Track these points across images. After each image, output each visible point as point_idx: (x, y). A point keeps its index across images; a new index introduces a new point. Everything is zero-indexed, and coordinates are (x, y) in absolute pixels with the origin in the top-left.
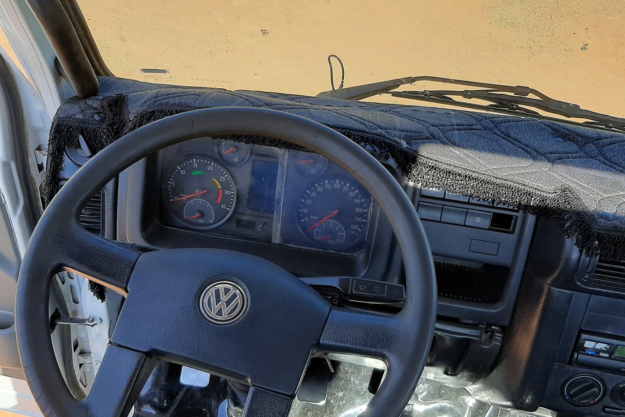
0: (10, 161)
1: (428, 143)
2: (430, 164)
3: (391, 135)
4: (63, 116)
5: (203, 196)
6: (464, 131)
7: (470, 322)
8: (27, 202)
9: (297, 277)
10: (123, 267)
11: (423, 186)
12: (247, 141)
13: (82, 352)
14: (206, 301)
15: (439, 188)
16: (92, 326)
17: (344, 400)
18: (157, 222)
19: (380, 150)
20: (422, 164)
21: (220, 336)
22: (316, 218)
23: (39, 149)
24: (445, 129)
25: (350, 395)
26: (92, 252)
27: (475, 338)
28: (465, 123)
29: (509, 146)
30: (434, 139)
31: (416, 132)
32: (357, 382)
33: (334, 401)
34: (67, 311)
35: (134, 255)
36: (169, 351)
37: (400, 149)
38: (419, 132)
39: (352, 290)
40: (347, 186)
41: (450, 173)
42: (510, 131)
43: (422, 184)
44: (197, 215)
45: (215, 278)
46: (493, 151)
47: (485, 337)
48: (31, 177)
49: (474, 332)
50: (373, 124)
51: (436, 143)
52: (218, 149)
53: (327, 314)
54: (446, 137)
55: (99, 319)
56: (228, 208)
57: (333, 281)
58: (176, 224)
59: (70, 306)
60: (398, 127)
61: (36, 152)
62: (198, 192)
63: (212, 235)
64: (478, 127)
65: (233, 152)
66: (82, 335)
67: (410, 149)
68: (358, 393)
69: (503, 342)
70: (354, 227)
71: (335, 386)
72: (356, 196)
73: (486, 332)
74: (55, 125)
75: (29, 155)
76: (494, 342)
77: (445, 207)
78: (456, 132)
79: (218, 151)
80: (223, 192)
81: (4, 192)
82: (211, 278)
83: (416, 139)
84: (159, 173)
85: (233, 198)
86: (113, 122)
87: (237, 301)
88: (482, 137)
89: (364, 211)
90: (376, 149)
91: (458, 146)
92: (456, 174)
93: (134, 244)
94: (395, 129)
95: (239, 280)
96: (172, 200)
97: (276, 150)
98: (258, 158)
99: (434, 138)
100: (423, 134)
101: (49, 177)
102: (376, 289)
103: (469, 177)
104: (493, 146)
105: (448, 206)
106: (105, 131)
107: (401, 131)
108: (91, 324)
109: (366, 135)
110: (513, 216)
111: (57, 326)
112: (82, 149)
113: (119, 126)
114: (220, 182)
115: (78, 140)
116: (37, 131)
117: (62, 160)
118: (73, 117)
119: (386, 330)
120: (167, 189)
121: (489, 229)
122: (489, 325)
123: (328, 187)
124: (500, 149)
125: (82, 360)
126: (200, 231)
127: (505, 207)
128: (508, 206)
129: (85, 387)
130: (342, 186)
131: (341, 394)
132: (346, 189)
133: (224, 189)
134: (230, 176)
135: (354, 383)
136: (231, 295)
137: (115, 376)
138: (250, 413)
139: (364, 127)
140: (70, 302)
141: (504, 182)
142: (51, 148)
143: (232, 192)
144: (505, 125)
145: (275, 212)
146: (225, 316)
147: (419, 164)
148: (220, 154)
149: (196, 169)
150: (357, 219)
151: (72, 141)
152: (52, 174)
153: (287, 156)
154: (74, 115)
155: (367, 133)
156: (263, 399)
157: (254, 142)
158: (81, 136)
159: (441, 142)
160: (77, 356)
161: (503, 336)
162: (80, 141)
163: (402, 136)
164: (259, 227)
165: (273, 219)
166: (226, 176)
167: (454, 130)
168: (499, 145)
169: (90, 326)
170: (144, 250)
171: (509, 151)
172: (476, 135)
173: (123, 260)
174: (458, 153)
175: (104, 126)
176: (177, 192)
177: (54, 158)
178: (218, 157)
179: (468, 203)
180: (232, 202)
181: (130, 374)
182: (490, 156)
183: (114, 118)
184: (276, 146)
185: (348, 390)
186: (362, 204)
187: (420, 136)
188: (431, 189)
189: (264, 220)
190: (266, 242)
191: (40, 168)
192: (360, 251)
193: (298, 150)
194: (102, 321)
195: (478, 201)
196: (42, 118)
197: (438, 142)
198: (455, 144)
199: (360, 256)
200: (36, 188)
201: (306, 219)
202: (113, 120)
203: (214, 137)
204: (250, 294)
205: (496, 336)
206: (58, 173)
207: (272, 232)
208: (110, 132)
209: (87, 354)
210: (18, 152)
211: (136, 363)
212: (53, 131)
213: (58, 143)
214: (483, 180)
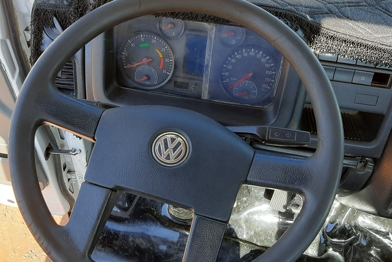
0: (5, 39)
1: (327, 17)
2: (330, 34)
3: (299, 10)
4: (40, 2)
5: (149, 63)
6: (354, 7)
7: (349, 155)
8: (22, 69)
9: (224, 126)
10: (91, 121)
11: (320, 52)
12: (184, 18)
13: (70, 171)
14: (157, 148)
15: (333, 53)
16: (75, 155)
17: (247, 203)
18: (115, 83)
19: (291, 23)
20: (324, 34)
21: (169, 176)
22: (235, 79)
23: (27, 29)
24: (339, 5)
25: (252, 200)
26: (66, 110)
27: (353, 167)
28: (354, 1)
29: (390, 19)
30: (332, 14)
31: (317, 9)
32: (256, 191)
33: (241, 204)
34: (57, 144)
35: (98, 111)
36: (129, 187)
37: (307, 22)
38: (320, 8)
39: (268, 137)
40: (260, 53)
41: (345, 41)
42: (389, 7)
43: (320, 51)
44: (145, 78)
45: (163, 130)
46: (378, 23)
47: (360, 165)
48: (23, 51)
49: (352, 163)
50: (284, 2)
51: (334, 17)
52: (159, 25)
53: (252, 157)
54: (340, 12)
55: (79, 150)
56: (167, 73)
57: (253, 129)
58: (130, 86)
59: (58, 141)
60: (304, 4)
61: (24, 32)
62: (145, 60)
63: (157, 94)
64: (364, 4)
65: (171, 28)
66: (68, 160)
67: (314, 22)
68: (257, 198)
69: (374, 169)
70: (264, 86)
71: (241, 194)
72: (267, 62)
73: (361, 162)
74: (34, 10)
75: (20, 35)
76: (367, 170)
77: (337, 68)
78: (348, 8)
79: (159, 27)
80: (164, 60)
81: (4, 62)
82: (160, 130)
83: (317, 14)
84: (115, 46)
85: (171, 65)
86: (78, 6)
87: (181, 148)
88: (368, 12)
89: (273, 73)
90: (288, 22)
91: (351, 20)
92: (350, 42)
93: (98, 102)
94: (301, 6)
95: (182, 132)
96: (126, 67)
97: (206, 25)
98: (191, 33)
99: (331, 12)
100: (323, 10)
101: (33, 50)
102: (287, 135)
103: (361, 44)
104: (378, 19)
105: (340, 68)
106: (72, 14)
107: (306, 8)
108: (74, 154)
109: (280, 11)
110: (390, 75)
111: (50, 155)
112: (56, 29)
113: (83, 9)
114: (162, 53)
115: (53, 21)
116: (24, 16)
117: (41, 38)
118: (47, 3)
119: (302, 170)
120: (122, 58)
121: (372, 86)
122: (363, 157)
123: (245, 55)
124: (384, 21)
125: (69, 176)
126: (147, 90)
127: (387, 68)
128: (389, 68)
129: (73, 193)
130: (256, 54)
131: (245, 199)
132: (259, 56)
133: (164, 58)
134: (169, 47)
135: (254, 192)
136: (176, 144)
137: (88, 208)
138: (194, 236)
139: (277, 4)
140: (58, 138)
141: (388, 48)
142: (33, 28)
143: (170, 60)
144: (385, 3)
145: (204, 75)
146: (172, 160)
147: (321, 34)
148: (161, 30)
149: (143, 43)
150: (267, 79)
151: (48, 21)
152: (35, 48)
153: (214, 30)
154: (48, 1)
155: (280, 9)
156: (204, 225)
157: (189, 19)
158: (54, 18)
159: (337, 16)
160: (66, 174)
161: (374, 165)
162: (54, 22)
163: (307, 12)
164: (192, 87)
165: (202, 81)
166: (166, 47)
167: (346, 6)
168: (382, 18)
169: (73, 155)
170: (107, 107)
171: (390, 23)
172: (364, 10)
173: (90, 116)
174: (352, 25)
175: (71, 9)
176: (129, 60)
177: (35, 35)
178: (159, 32)
179: (356, 65)
180: (171, 67)
181: (100, 206)
182: (376, 27)
183: (78, 2)
184: (207, 21)
185: (250, 197)
186: (271, 67)
187: (321, 11)
188: (327, 54)
189: (196, 82)
190: (198, 98)
191: (29, 44)
192: (270, 105)
193: (224, 24)
194: (81, 151)
195: (366, 63)
196: (27, 6)
197: (335, 16)
198: (348, 18)
199: (270, 108)
200: (27, 59)
201: (228, 80)
202: (78, 4)
203: (157, 15)
204: (192, 142)
205: (369, 165)
206: (40, 47)
207: (201, 91)
208: (76, 14)
209: (73, 172)
210: (11, 32)
211: (104, 197)
212: (33, 14)
213: (38, 24)
214: (372, 47)
